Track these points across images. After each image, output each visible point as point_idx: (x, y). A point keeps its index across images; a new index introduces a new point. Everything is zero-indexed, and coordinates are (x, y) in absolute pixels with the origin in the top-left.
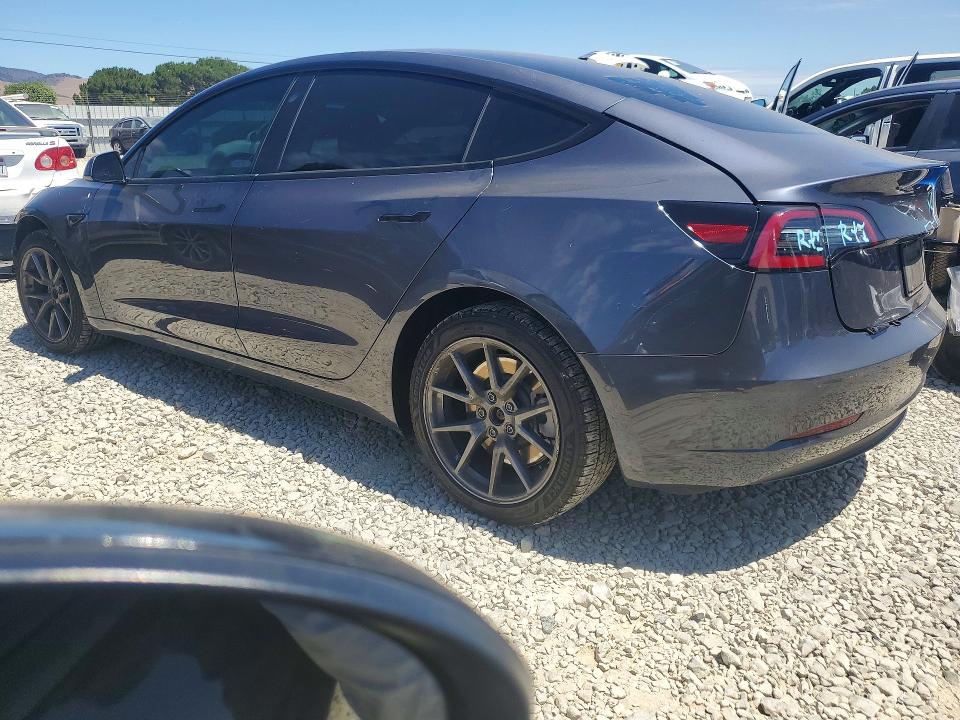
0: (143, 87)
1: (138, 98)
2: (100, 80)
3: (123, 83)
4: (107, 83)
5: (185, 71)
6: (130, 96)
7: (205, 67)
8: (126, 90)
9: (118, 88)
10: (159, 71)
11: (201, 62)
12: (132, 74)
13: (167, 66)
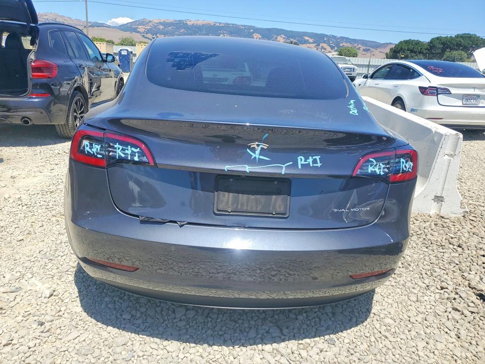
0: (421, 49)
1: (416, 55)
2: (400, 46)
3: (411, 47)
4: (403, 47)
5: (447, 41)
6: (413, 54)
7: (459, 39)
8: (412, 51)
9: (408, 50)
10: (431, 42)
11: (457, 36)
12: (418, 43)
13: (437, 38)
